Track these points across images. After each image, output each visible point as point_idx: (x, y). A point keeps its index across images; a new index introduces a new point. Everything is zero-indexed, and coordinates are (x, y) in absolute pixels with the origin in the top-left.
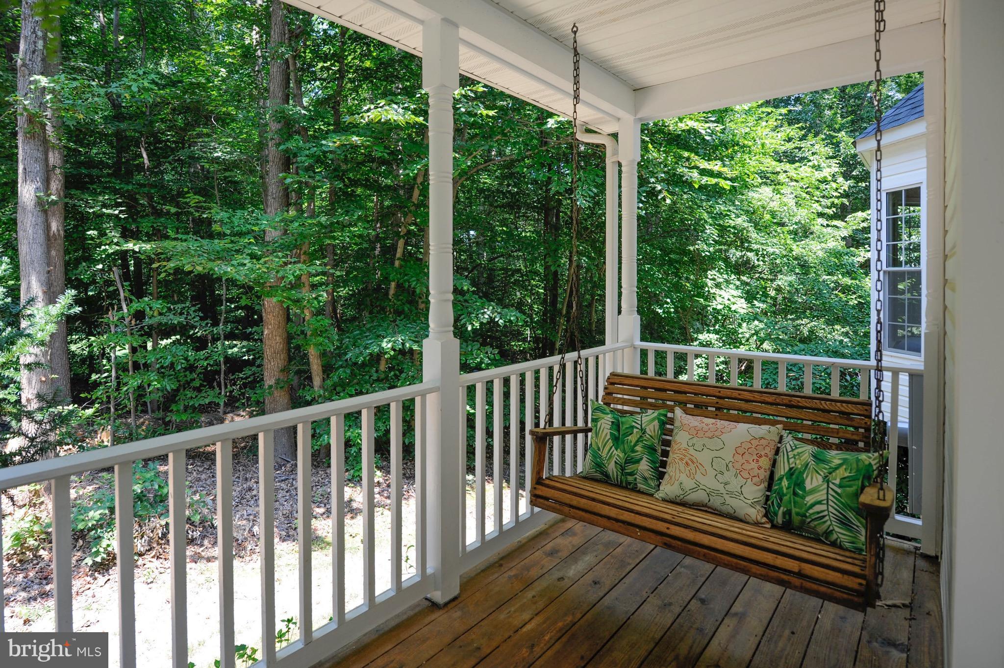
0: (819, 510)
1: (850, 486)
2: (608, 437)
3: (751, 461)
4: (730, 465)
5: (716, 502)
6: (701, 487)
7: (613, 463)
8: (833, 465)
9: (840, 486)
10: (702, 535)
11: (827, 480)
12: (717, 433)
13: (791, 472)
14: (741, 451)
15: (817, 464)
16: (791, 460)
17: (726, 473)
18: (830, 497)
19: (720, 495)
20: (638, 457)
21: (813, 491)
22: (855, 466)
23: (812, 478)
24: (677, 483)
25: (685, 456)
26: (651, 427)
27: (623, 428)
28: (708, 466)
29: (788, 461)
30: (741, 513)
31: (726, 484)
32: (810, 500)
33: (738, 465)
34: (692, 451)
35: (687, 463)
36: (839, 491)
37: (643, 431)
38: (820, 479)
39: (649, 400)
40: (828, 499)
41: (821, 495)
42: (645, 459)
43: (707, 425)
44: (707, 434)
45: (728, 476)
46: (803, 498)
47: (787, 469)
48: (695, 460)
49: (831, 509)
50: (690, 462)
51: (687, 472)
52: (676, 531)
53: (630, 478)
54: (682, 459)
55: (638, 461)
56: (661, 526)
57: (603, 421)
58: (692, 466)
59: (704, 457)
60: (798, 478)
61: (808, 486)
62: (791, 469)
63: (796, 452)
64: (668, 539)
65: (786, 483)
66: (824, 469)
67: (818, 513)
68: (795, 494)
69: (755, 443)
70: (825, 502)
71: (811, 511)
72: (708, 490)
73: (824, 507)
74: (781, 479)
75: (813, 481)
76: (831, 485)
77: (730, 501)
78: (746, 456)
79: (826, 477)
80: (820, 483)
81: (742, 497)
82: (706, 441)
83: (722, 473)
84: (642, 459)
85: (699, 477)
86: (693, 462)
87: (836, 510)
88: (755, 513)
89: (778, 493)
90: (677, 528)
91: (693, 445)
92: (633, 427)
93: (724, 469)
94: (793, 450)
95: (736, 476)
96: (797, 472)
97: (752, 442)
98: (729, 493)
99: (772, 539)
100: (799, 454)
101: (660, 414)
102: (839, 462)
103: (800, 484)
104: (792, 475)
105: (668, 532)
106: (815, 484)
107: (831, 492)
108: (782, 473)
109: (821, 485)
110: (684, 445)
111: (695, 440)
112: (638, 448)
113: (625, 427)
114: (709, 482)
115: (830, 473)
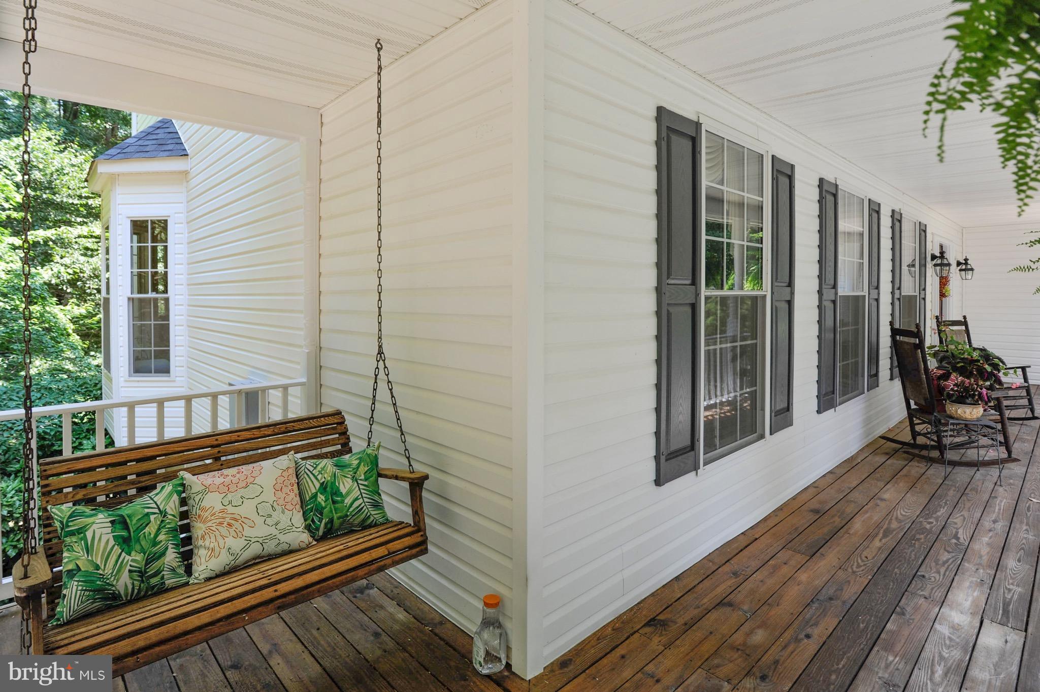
0: (358, 505)
1: (371, 477)
2: (112, 542)
3: (289, 493)
4: (275, 505)
5: (271, 547)
6: (253, 540)
7: (126, 573)
8: (354, 466)
9: (366, 480)
10: (308, 575)
11: (355, 479)
12: (250, 480)
13: (324, 487)
14: (278, 487)
15: (342, 470)
16: (319, 477)
17: (274, 514)
18: (362, 491)
19: (272, 537)
20: (163, 549)
21: (348, 493)
22: (368, 460)
23: (344, 484)
24: (224, 552)
25: (224, 518)
26: (171, 504)
27: (133, 523)
28: (254, 516)
29: (317, 479)
30: (295, 546)
31: (277, 524)
32: (348, 501)
33: (281, 502)
34: (230, 509)
35: (230, 525)
36: (366, 483)
37: (163, 513)
38: (350, 480)
39: (129, 478)
40: (361, 493)
41: (356, 493)
42: (171, 546)
43: (234, 476)
44: (240, 485)
45: (276, 516)
46: (343, 502)
47: (318, 485)
48: (238, 517)
49: (366, 500)
50: (233, 522)
51: (233, 533)
52: (284, 588)
53: (154, 581)
54: (221, 524)
55: (163, 554)
56: (268, 594)
57: (94, 527)
58: (237, 525)
59: (246, 511)
60: (332, 489)
61: (343, 490)
62: (322, 484)
63: (319, 468)
64: (280, 601)
65: (323, 498)
66: (349, 472)
67: (358, 507)
68: (334, 502)
69: (285, 474)
70: (360, 496)
71: (351, 509)
72: (260, 540)
73: (361, 500)
74: (315, 496)
75: (345, 485)
76: (360, 482)
77: (283, 538)
78: (284, 490)
79: (353, 477)
80: (351, 484)
81: (294, 529)
82: (242, 492)
83: (270, 516)
84: (167, 548)
85: (248, 532)
86: (236, 520)
87: (369, 498)
88: (306, 537)
89: (317, 510)
90: (283, 584)
91: (230, 502)
92: (148, 514)
93: (270, 511)
94: (315, 468)
95: (283, 512)
96: (329, 484)
97: (283, 474)
98: (283, 531)
99: (350, 544)
100: (323, 469)
101: (175, 486)
102: (357, 462)
103: (336, 492)
104: (325, 488)
105: (278, 594)
106: (348, 486)
107: (361, 487)
108: (314, 491)
109: (353, 485)
110: (219, 507)
111: (230, 496)
112: (162, 537)
113: (134, 521)
114: (260, 530)
115: (355, 473)
